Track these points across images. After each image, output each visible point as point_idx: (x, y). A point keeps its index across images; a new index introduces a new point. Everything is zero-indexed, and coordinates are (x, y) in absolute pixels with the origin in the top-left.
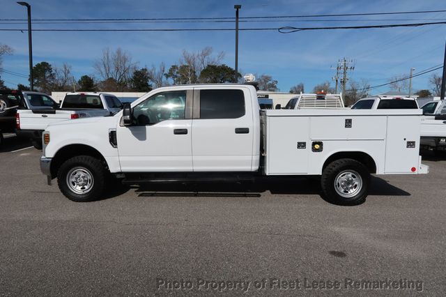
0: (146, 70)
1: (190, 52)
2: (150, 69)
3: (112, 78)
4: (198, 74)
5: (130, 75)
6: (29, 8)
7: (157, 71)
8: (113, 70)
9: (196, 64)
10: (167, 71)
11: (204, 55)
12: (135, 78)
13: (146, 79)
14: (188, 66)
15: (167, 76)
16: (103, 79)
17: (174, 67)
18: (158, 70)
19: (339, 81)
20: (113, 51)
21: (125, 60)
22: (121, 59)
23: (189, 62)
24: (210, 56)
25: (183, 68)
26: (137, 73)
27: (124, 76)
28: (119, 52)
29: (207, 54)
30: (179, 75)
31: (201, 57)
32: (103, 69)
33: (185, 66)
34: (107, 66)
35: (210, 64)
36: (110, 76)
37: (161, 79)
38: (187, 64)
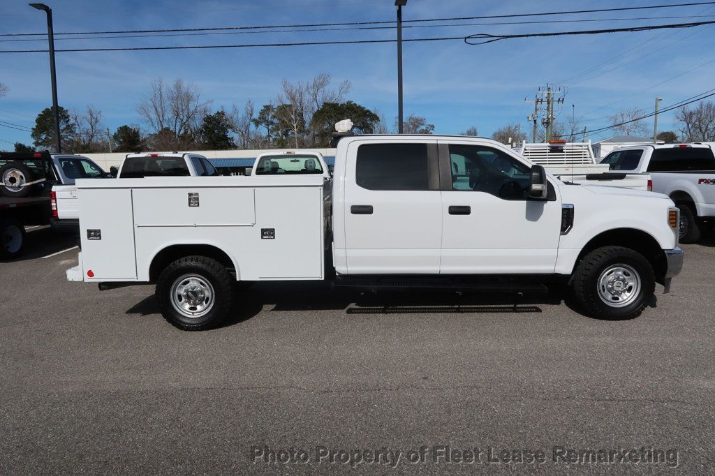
0: (223, 114)
1: (294, 84)
2: (229, 111)
3: (168, 129)
4: (308, 117)
5: (198, 123)
6: (49, 12)
7: (240, 115)
8: (170, 116)
9: (305, 103)
10: (256, 116)
11: (318, 86)
12: (206, 127)
13: (224, 129)
14: (290, 106)
15: (257, 123)
16: (153, 131)
17: (268, 108)
18: (242, 114)
19: (539, 122)
20: (169, 84)
21: (189, 98)
22: (182, 98)
23: (293, 99)
24: (327, 88)
25: (284, 109)
26: (209, 119)
27: (189, 126)
28: (178, 87)
29: (322, 84)
30: (276, 121)
31: (312, 92)
32: (153, 116)
33: (287, 106)
34: (159, 110)
35: (327, 101)
36: (165, 126)
37: (247, 128)
38: (288, 102)
